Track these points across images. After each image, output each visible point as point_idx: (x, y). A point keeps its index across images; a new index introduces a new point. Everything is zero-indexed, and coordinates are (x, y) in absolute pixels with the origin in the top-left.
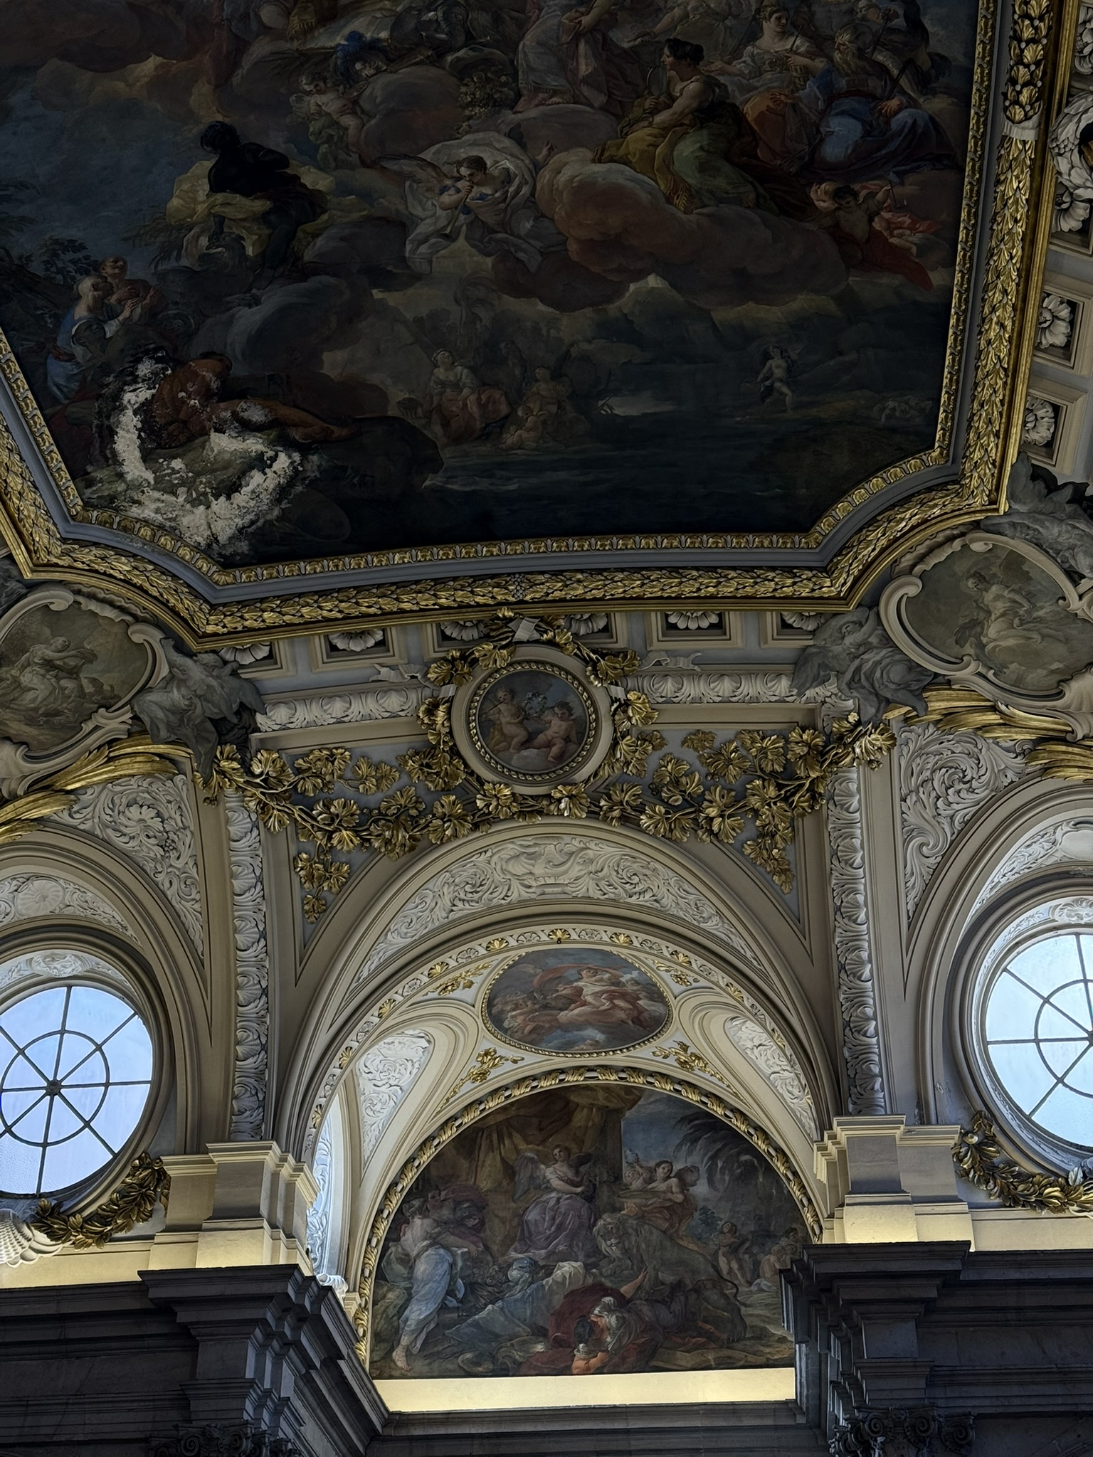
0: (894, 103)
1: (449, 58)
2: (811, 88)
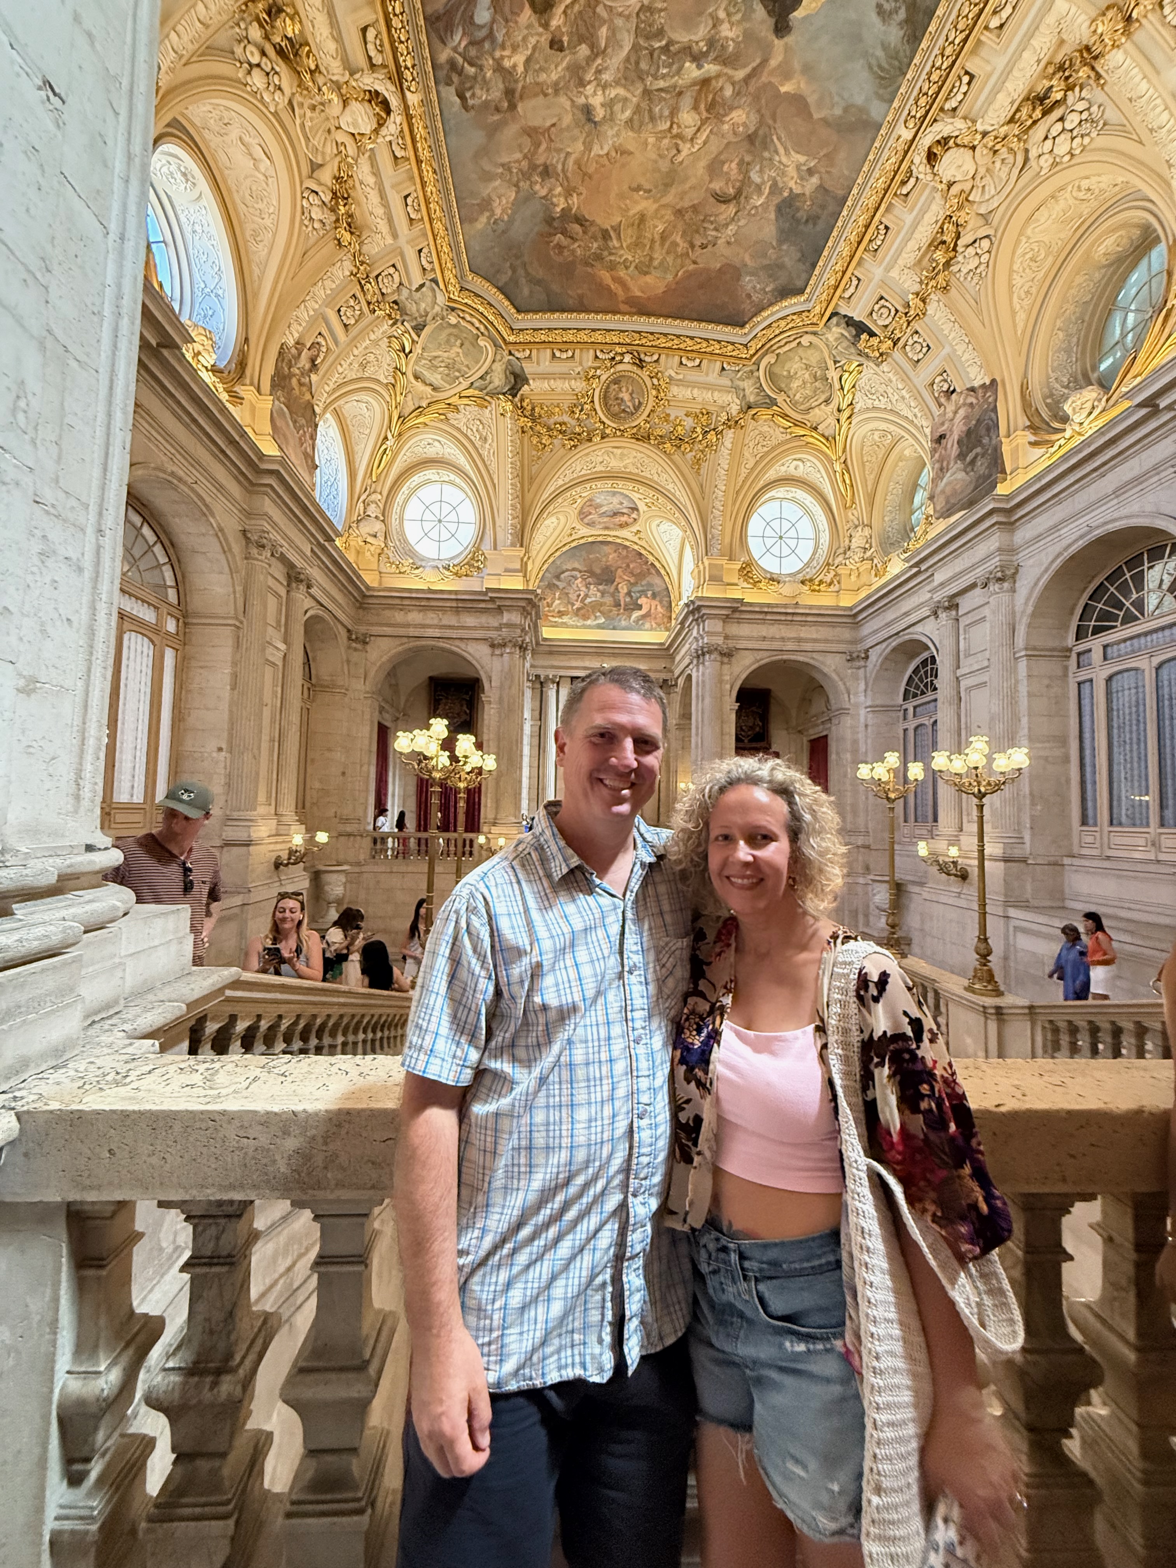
0: (462, 46)
2: (500, 37)
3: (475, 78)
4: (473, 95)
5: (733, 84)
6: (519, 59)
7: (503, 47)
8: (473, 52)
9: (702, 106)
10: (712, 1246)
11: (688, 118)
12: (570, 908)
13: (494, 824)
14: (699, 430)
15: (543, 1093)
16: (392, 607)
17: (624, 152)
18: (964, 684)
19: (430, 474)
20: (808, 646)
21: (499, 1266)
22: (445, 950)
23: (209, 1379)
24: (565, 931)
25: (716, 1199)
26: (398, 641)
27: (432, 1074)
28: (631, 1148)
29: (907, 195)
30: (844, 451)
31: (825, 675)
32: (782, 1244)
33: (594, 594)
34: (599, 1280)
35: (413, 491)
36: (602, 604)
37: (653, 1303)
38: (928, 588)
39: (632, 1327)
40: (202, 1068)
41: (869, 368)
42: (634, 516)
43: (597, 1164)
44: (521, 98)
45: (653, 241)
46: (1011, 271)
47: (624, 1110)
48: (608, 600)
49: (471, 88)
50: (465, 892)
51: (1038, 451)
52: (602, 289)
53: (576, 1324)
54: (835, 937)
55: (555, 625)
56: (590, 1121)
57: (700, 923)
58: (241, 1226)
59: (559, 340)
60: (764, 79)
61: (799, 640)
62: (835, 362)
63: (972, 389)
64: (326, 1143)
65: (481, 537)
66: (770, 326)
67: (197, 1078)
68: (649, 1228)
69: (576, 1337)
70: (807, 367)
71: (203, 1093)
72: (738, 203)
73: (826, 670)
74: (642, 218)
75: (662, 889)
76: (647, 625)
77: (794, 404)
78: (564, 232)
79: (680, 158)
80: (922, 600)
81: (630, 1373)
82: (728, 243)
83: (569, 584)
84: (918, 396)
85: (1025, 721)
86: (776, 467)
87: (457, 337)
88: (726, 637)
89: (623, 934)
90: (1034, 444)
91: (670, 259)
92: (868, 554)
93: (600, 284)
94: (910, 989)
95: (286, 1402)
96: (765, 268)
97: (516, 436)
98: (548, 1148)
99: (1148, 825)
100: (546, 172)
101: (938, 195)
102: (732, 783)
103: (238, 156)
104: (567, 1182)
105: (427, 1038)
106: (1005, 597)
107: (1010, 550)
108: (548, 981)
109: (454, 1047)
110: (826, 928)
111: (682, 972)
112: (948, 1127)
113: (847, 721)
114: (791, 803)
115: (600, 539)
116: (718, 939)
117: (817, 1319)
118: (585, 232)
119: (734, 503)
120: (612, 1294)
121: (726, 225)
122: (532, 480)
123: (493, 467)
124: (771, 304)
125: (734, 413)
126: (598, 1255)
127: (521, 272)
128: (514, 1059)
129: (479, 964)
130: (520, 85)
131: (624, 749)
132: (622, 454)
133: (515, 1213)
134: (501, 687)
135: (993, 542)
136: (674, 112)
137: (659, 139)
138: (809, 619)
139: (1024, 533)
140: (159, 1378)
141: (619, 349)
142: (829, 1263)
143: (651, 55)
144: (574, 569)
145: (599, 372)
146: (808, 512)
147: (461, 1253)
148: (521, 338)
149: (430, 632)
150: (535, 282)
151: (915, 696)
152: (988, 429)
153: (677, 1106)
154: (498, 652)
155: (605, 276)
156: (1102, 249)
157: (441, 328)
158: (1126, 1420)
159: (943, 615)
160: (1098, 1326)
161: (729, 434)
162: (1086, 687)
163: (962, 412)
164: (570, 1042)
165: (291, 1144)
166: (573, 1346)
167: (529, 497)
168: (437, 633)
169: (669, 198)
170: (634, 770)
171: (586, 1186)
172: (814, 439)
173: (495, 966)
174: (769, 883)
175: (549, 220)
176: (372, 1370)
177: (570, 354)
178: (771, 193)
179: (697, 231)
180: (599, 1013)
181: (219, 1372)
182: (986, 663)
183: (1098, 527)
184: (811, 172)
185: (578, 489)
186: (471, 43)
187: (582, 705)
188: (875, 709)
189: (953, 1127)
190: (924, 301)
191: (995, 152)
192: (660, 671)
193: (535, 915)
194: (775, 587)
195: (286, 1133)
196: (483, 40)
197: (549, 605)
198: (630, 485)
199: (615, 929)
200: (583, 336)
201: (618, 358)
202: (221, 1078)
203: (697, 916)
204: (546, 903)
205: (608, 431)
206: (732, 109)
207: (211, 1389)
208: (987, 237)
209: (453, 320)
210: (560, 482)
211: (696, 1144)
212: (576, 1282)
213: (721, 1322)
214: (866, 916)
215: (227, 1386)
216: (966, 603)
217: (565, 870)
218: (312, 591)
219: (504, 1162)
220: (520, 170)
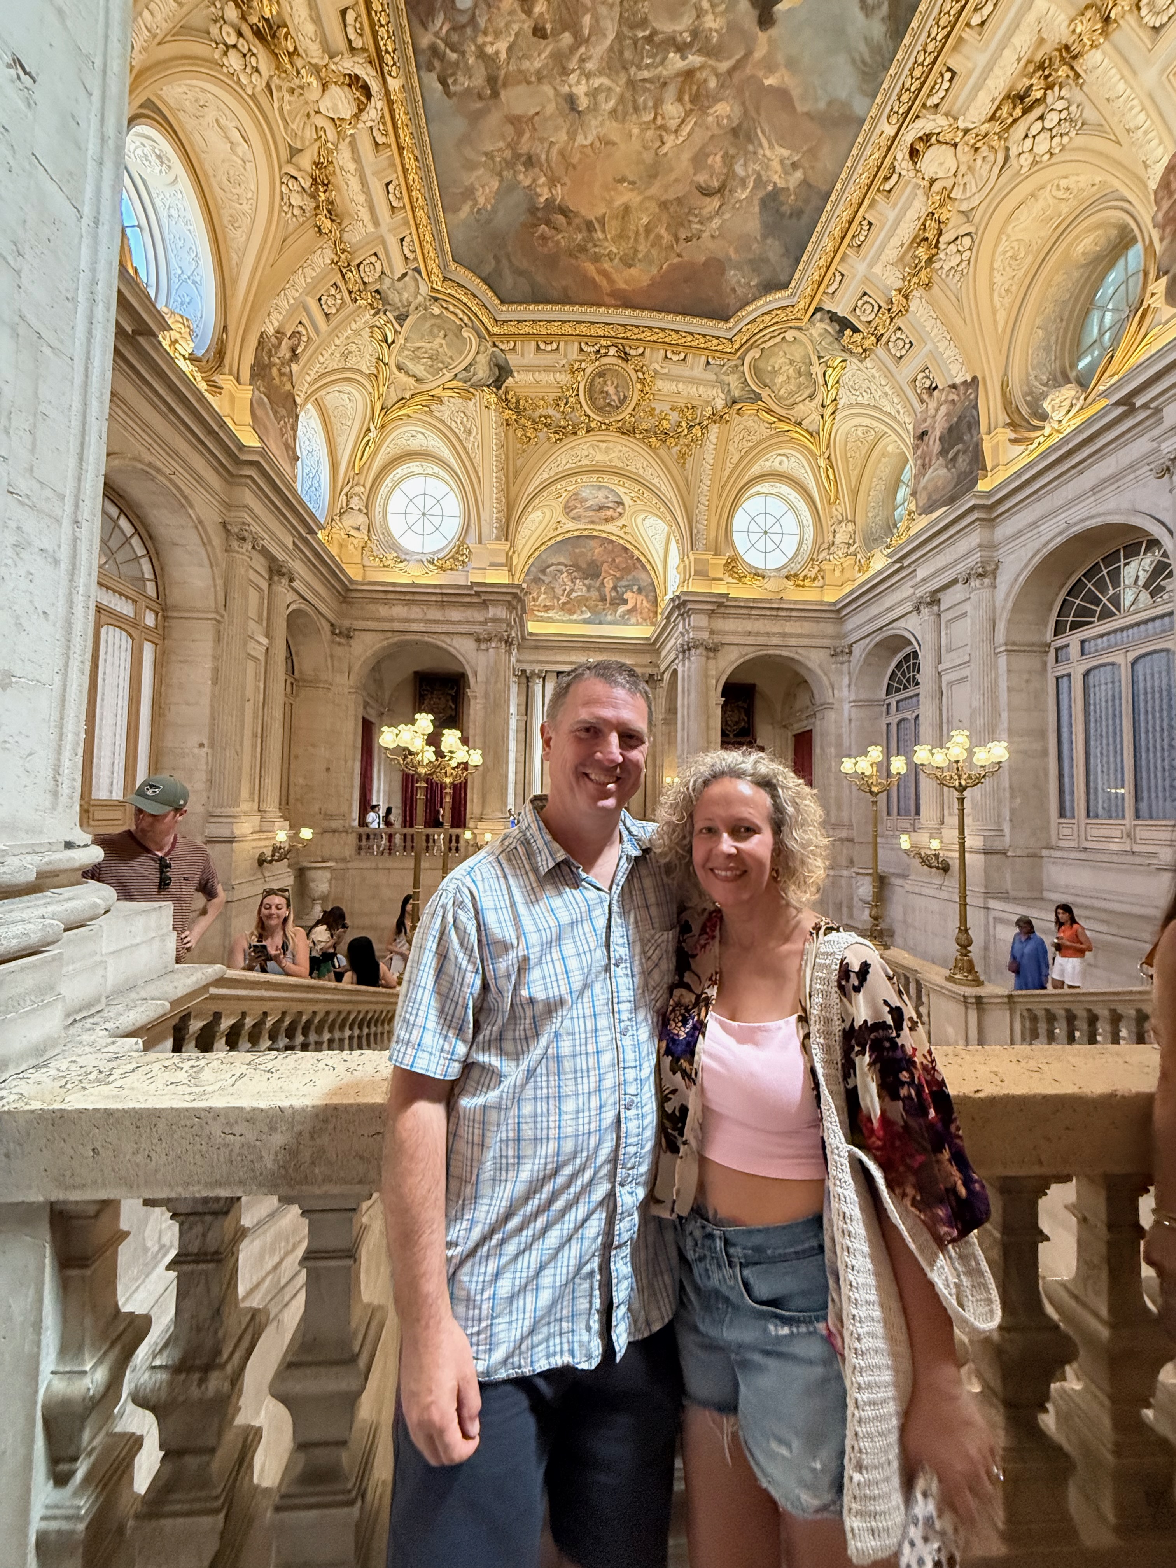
0: (444, 31)
1: (647, 33)
2: (482, 22)
3: (457, 64)
4: (455, 82)
5: (717, 75)
6: (502, 46)
7: (485, 33)
8: (455, 38)
9: (686, 98)
10: (698, 1234)
11: (672, 110)
12: (557, 902)
13: (481, 819)
14: (684, 424)
15: (531, 1085)
16: (375, 601)
17: (607, 143)
18: (945, 679)
19: (413, 466)
20: (792, 641)
21: (488, 1257)
22: (431, 945)
23: (196, 1376)
24: (552, 924)
25: (702, 1187)
26: (382, 636)
27: (420, 1068)
28: (618, 1138)
29: (890, 191)
30: (828, 446)
31: (809, 669)
32: (766, 1230)
33: (580, 589)
34: (587, 1269)
35: (396, 484)
36: (587, 599)
37: (640, 1290)
38: (911, 583)
39: (620, 1313)
40: (187, 1065)
41: (853, 364)
42: (620, 510)
43: (585, 1154)
44: (505, 85)
45: (637, 233)
46: (992, 269)
47: (611, 1101)
48: (594, 594)
49: (453, 75)
50: (452, 887)
51: (1018, 448)
52: (588, 282)
53: (565, 1312)
54: (817, 928)
55: (542, 620)
56: (577, 1112)
57: (685, 916)
58: (228, 1223)
59: (544, 332)
60: (748, 70)
61: (784, 635)
62: (819, 358)
63: (954, 386)
64: (312, 1138)
65: (466, 530)
66: (754, 320)
67: (181, 1076)
68: (636, 1216)
69: (564, 1324)
70: (792, 362)
71: (189, 1090)
72: (723, 196)
73: (810, 665)
74: (626, 209)
75: (648, 883)
76: (633, 620)
77: (779, 399)
78: (548, 223)
79: (665, 149)
80: (905, 595)
81: (618, 1359)
82: (712, 236)
83: (555, 578)
84: (900, 391)
85: (1005, 715)
86: (761, 462)
87: (440, 328)
88: (712, 632)
89: (609, 927)
90: (1015, 441)
91: (654, 252)
92: (852, 549)
93: (585, 276)
94: (890, 979)
95: (274, 1396)
96: (751, 261)
97: (501, 429)
98: (536, 1139)
99: (1123, 817)
100: (530, 162)
101: (920, 192)
102: (716, 776)
103: (214, 137)
104: (555, 1173)
105: (415, 1032)
106: (986, 593)
107: (990, 546)
108: (535, 974)
109: (441, 1041)
110: (808, 919)
111: (668, 965)
112: (928, 1114)
113: (831, 715)
114: (774, 796)
115: (586, 533)
116: (703, 931)
117: (800, 1302)
118: (569, 224)
119: (720, 496)
120: (600, 1282)
121: (710, 219)
122: (516, 474)
123: (477, 460)
124: (755, 299)
125: (720, 407)
126: (586, 1243)
127: (505, 262)
128: (502, 1052)
129: (466, 958)
130: (503, 72)
131: (609, 744)
132: (607, 448)
133: (504, 1204)
134: (487, 682)
135: (975, 538)
136: (658, 103)
137: (643, 131)
138: (794, 614)
139: (1005, 529)
140: (147, 1375)
141: (604, 342)
142: (812, 1248)
143: (635, 44)
144: (559, 564)
145: (583, 365)
146: (793, 508)
147: (450, 1245)
148: (505, 330)
149: (415, 627)
150: (519, 272)
151: (898, 690)
152: (969, 427)
153: (663, 1096)
154: (483, 646)
155: (590, 268)
156: (1080, 249)
157: (423, 318)
158: (1099, 1393)
159: (925, 611)
160: (1073, 1303)
161: (714, 429)
162: (1064, 682)
163: (943, 409)
164: (557, 1035)
165: (278, 1139)
166: (561, 1334)
167: (514, 490)
168: (421, 627)
169: (654, 190)
170: (619, 765)
171: (574, 1176)
172: (798, 434)
173: (482, 961)
174: (753, 875)
175: (533, 210)
176: (362, 1362)
177: (555, 346)
178: (754, 187)
179: (682, 225)
180: (586, 1005)
181: (207, 1369)
182: (967, 658)
183: (1076, 524)
184: (795, 166)
185: (564, 483)
186: (453, 29)
187: (569, 699)
188: (859, 704)
189: (932, 1113)
190: (906, 297)
191: (977, 149)
192: (645, 666)
193: (522, 909)
194: (760, 582)
195: (273, 1129)
196: (464, 26)
197: (534, 600)
198: (616, 479)
199: (601, 923)
200: (567, 329)
201: (603, 351)
202: (207, 1075)
203: (682, 909)
204: (533, 899)
205: (593, 425)
206: (717, 100)
207: (199, 1385)
208: (968, 234)
209: (436, 311)
210: (546, 476)
211: (681, 1134)
212: (565, 1270)
213: (707, 1308)
214: (850, 908)
215: (216, 1382)
216: (948, 599)
217: (551, 865)
218: (294, 584)
219: (491, 1154)
220: (505, 160)
